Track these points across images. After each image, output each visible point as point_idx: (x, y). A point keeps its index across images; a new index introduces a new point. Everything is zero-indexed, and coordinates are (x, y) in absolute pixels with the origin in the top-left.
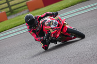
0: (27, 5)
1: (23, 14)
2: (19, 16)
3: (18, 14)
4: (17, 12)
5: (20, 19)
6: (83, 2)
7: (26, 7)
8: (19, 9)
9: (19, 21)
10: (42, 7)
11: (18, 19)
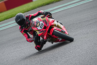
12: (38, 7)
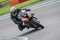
0: (9, 2)
1: (7, 7)
2: (5, 8)
3: (4, 7)
4: (4, 6)
5: (6, 10)
6: (41, 1)
7: (9, 3)
8: (5, 5)
9: (5, 11)
10: (18, 4)
11: (5, 10)
12: (38, 2)
